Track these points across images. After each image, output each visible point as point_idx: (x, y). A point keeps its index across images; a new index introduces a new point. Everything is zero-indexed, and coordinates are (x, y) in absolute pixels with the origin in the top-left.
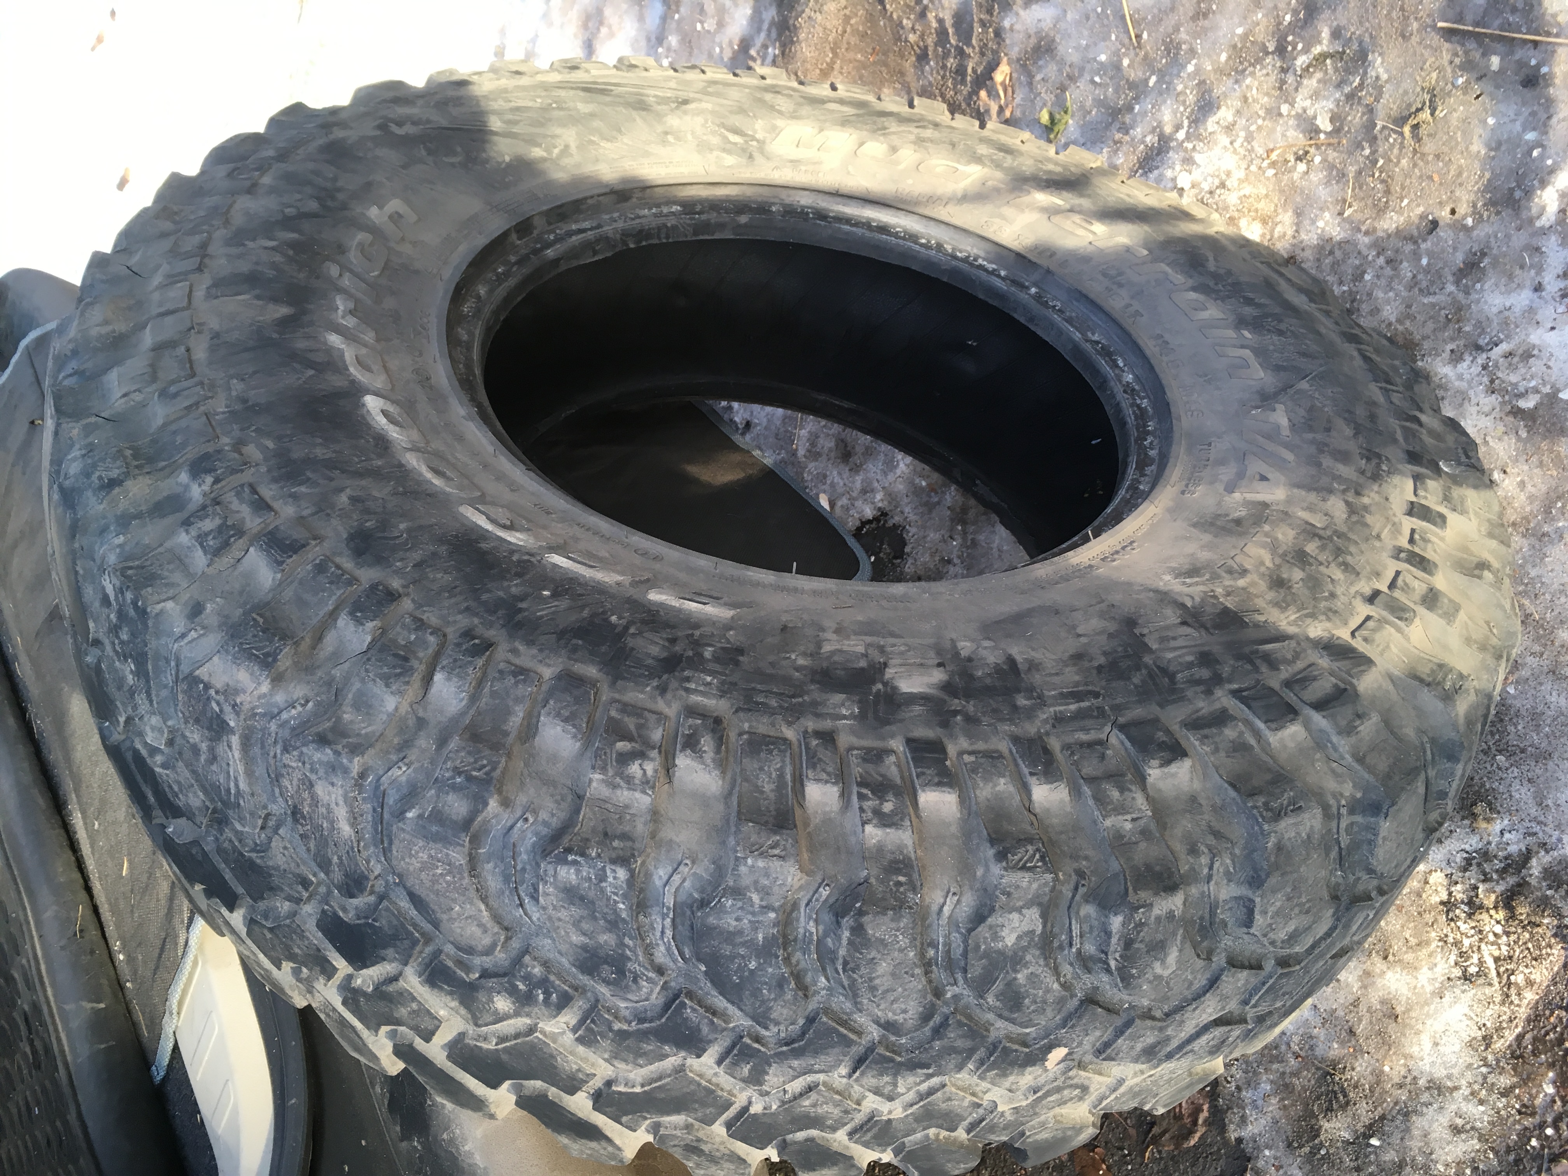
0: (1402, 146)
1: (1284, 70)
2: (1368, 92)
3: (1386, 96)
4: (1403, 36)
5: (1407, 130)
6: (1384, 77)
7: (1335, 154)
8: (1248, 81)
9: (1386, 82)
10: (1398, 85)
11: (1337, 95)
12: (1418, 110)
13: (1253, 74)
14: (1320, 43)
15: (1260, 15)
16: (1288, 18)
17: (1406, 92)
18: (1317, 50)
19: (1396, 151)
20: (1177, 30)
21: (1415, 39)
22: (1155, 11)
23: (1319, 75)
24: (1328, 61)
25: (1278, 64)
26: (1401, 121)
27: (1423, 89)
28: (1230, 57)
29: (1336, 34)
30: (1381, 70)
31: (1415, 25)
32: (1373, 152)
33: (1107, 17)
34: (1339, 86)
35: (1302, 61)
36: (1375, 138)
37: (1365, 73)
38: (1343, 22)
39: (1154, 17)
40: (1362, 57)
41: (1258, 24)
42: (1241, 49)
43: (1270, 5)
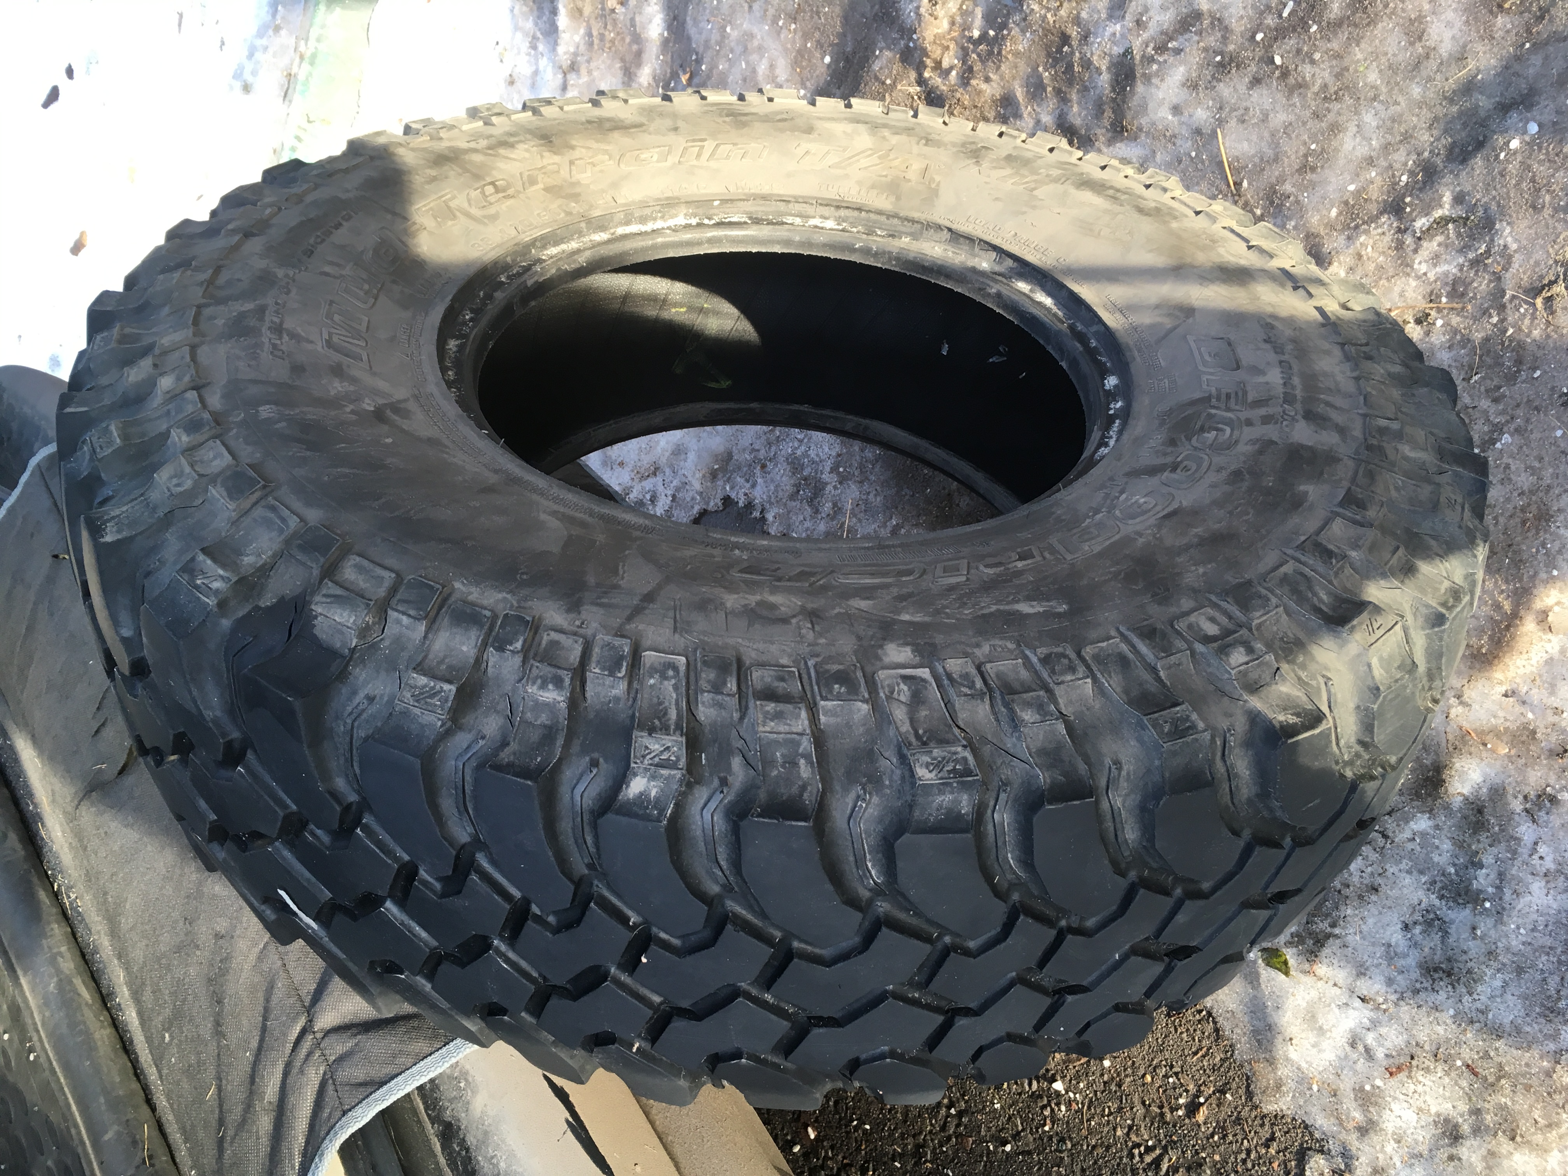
0: (1534, 317)
1: (1399, 230)
2: (1495, 260)
3: (1516, 265)
4: (1534, 207)
5: (1539, 302)
6: (1514, 246)
7: (1458, 319)
8: (1362, 238)
9: (1515, 251)
10: (1529, 255)
11: (1461, 260)
12: (1552, 283)
13: (1367, 232)
14: (1441, 206)
15: (1373, 174)
16: (1404, 178)
17: (1537, 263)
18: (1438, 213)
19: (1527, 321)
20: (1281, 180)
21: (1547, 212)
22: (1257, 160)
23: (1440, 238)
24: (1450, 226)
25: (1395, 225)
26: (1535, 291)
27: (1556, 262)
28: (1340, 214)
29: (1459, 199)
30: (1509, 239)
31: (1548, 198)
32: (1502, 321)
33: (1203, 162)
34: (1461, 251)
35: (1421, 223)
36: (1503, 307)
37: (1492, 240)
38: (1468, 188)
39: (1255, 165)
40: (1488, 225)
41: (1372, 183)
42: (1353, 206)
43: (1385, 164)
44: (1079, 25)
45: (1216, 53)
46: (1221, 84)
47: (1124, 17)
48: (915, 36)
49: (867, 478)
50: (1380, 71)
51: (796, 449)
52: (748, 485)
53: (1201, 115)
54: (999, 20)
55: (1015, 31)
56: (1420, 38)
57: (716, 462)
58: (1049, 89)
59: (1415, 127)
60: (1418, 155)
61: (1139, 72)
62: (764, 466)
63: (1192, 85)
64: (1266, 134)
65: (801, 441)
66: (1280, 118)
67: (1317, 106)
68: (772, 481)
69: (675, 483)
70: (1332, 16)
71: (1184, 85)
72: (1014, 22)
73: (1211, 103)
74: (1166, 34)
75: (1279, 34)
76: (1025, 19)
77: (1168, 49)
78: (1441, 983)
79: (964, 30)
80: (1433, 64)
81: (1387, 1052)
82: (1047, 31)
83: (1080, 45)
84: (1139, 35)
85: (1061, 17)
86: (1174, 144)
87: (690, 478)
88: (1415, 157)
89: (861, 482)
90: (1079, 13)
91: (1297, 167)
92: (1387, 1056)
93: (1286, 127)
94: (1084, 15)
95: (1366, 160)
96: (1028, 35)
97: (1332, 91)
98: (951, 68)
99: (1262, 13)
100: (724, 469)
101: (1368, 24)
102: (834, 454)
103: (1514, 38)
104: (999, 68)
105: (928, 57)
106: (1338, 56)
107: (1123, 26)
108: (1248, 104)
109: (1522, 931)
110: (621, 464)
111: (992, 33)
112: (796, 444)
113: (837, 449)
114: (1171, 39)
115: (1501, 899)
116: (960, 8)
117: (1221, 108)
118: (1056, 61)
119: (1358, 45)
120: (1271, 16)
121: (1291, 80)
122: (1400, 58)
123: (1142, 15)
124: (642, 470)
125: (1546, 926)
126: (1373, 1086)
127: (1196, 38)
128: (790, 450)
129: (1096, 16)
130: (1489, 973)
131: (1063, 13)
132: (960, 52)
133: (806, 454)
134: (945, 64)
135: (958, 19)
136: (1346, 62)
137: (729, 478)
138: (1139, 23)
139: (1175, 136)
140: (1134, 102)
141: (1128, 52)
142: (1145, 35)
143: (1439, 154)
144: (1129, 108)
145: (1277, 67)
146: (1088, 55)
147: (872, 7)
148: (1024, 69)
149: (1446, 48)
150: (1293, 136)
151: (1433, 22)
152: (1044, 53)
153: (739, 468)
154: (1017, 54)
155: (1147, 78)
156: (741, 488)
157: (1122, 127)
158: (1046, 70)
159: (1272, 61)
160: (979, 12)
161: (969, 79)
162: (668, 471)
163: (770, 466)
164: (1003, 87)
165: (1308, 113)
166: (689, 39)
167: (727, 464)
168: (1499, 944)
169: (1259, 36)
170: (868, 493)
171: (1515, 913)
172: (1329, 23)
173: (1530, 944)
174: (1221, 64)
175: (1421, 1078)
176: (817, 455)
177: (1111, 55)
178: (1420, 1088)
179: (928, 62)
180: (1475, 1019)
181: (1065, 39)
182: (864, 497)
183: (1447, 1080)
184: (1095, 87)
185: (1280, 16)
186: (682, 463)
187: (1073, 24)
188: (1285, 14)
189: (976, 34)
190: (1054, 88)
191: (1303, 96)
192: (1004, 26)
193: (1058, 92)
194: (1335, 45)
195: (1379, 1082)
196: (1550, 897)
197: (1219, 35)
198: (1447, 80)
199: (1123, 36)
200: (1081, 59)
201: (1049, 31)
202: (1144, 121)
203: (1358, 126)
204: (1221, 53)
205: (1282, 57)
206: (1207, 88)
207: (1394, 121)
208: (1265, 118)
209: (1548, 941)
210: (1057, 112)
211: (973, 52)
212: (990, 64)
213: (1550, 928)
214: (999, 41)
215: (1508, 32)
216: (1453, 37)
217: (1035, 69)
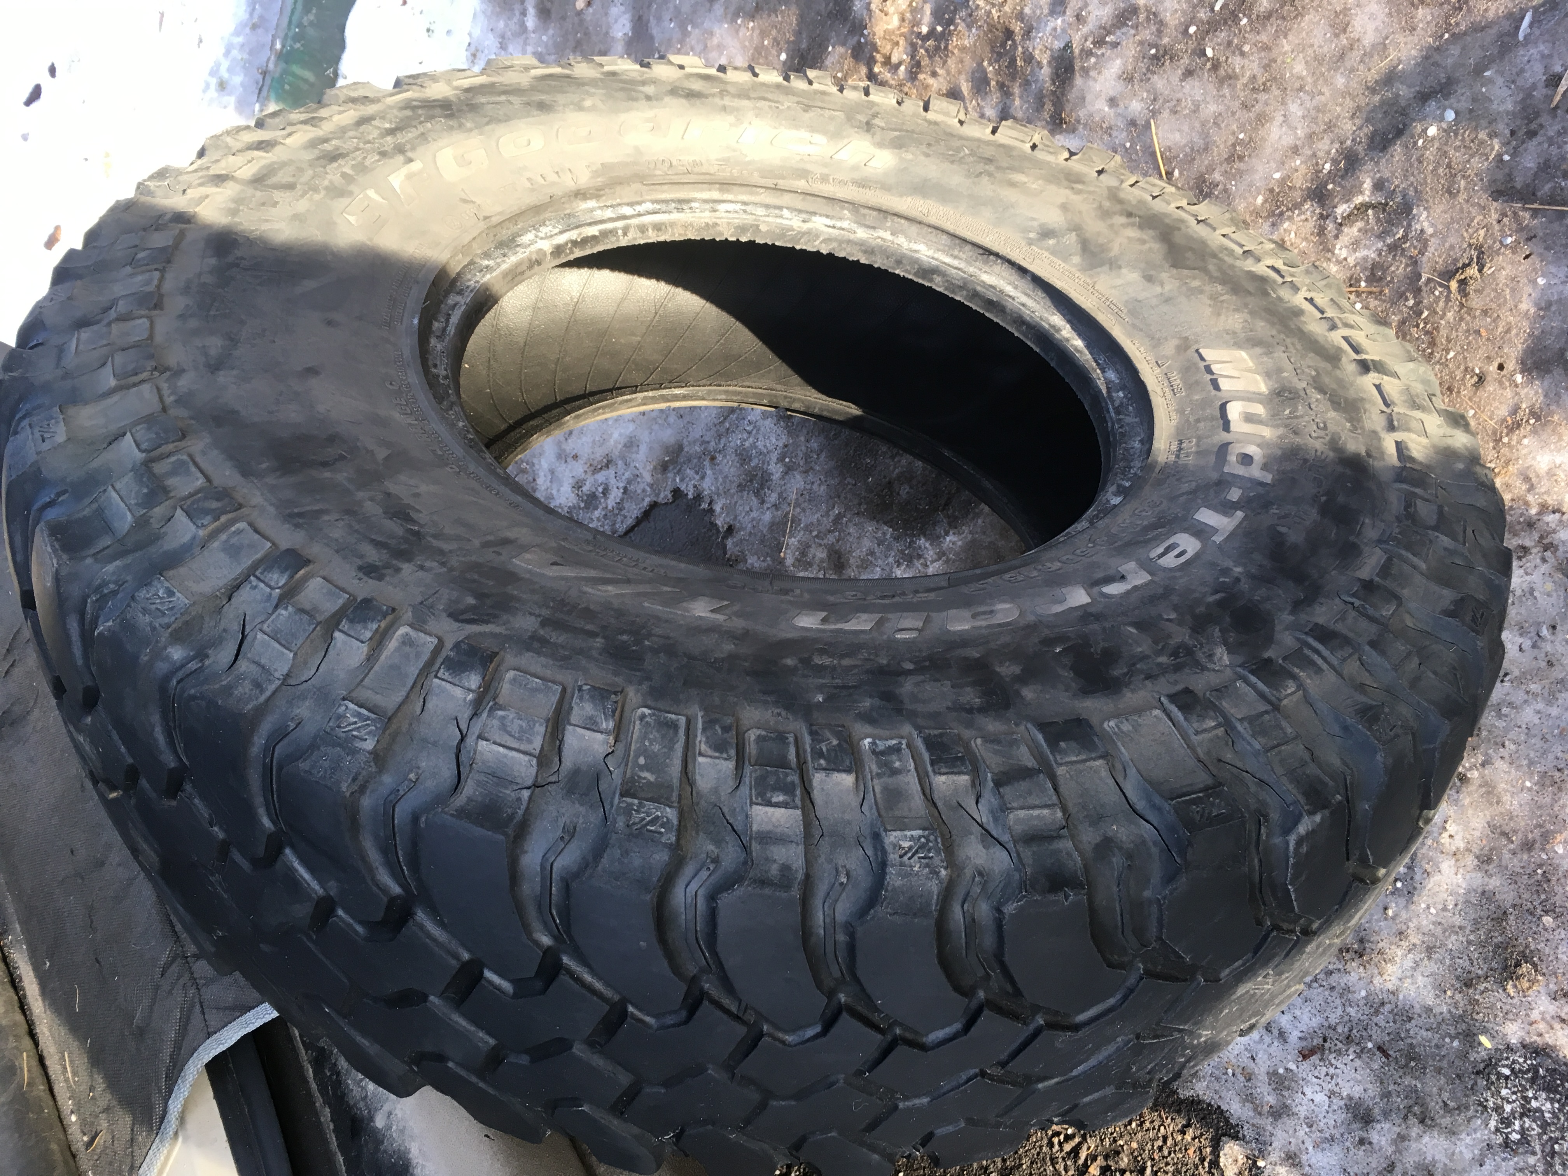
0: (1448, 299)
1: (1322, 217)
2: (1412, 244)
3: (1431, 249)
4: (1450, 192)
5: (1454, 285)
6: (1430, 231)
7: (1377, 302)
8: (1286, 225)
9: (1431, 236)
10: (1444, 239)
11: (1380, 245)
12: (1466, 266)
13: (1290, 218)
14: (1362, 193)
15: (1298, 162)
16: (1327, 166)
17: (1452, 247)
18: (1359, 200)
19: (1441, 304)
20: (1211, 169)
21: (1462, 197)
22: (1188, 150)
23: (1360, 224)
24: (1370, 212)
25: (1317, 211)
26: (1448, 275)
27: (1470, 245)
28: (1266, 201)
29: (1379, 186)
30: (1426, 224)
31: (1463, 183)
32: (1418, 304)
33: (1137, 152)
34: (1380, 237)
35: (1342, 209)
36: (1419, 290)
37: (1409, 225)
38: (1387, 174)
39: (1186, 155)
40: (1406, 210)
41: (1297, 170)
42: (1278, 194)
43: (1310, 153)
44: (1022, 21)
45: (1151, 46)
46: (1156, 76)
47: (1064, 12)
48: (865, 32)
49: (811, 468)
50: (1306, 62)
51: (745, 440)
52: (697, 477)
53: (1136, 107)
54: (947, 16)
55: (962, 27)
56: (1344, 31)
57: (667, 453)
58: (993, 83)
59: (1339, 116)
60: (1341, 143)
61: (1077, 66)
62: (713, 458)
63: (1128, 78)
64: (1197, 125)
65: (749, 433)
66: (1211, 109)
67: (1246, 97)
68: (721, 472)
69: (627, 475)
70: (1262, 9)
71: (1120, 77)
72: (960, 18)
73: (1145, 95)
74: (1104, 28)
75: (1211, 27)
76: (971, 15)
77: (1106, 43)
78: (1354, 964)
79: (913, 27)
80: (1354, 57)
81: (1300, 1035)
82: (992, 27)
83: (1023, 39)
84: (1078, 30)
85: (1006, 13)
86: (1110, 135)
87: (641, 471)
88: (1337, 146)
89: (806, 472)
90: (1022, 9)
91: (1226, 156)
92: (1300, 1038)
93: (1216, 117)
94: (1027, 10)
95: (1291, 148)
96: (974, 30)
97: (1260, 82)
98: (900, 64)
99: (1195, 7)
100: (674, 461)
101: (1296, 17)
102: (781, 445)
103: (1434, 29)
104: (945, 62)
105: (878, 52)
106: (1266, 48)
107: (1063, 21)
108: (1180, 95)
109: (1433, 911)
110: (575, 457)
111: (939, 29)
112: (745, 436)
113: (784, 439)
114: (1109, 33)
115: (1412, 878)
116: (910, 5)
117: (1155, 100)
118: (1000, 55)
119: (1285, 37)
120: (1203, 10)
121: (1222, 72)
122: (1326, 49)
123: (1081, 9)
124: (595, 463)
125: (1456, 905)
126: (1286, 1069)
127: (1133, 32)
128: (738, 442)
129: (1038, 12)
130: (1399, 953)
131: (1007, 8)
132: (909, 49)
133: (754, 446)
134: (895, 59)
135: (908, 15)
136: (1274, 53)
137: (680, 470)
138: (1078, 17)
139: (1110, 128)
140: (1072, 95)
141: (1068, 46)
142: (1085, 30)
143: (1360, 142)
144: (1068, 101)
145: (1208, 59)
146: (1031, 49)
147: (827, 5)
148: (969, 63)
149: (1369, 39)
150: (1223, 125)
151: (1356, 15)
152: (988, 49)
153: (689, 460)
154: (963, 49)
155: (1086, 71)
156: (690, 480)
157: (1061, 119)
158: (990, 64)
159: (1205, 55)
160: (928, 9)
161: (916, 73)
162: (620, 463)
163: (719, 457)
164: (949, 82)
165: (1237, 103)
166: (652, 38)
167: (678, 456)
168: (1410, 924)
169: (1192, 30)
170: (813, 483)
171: (1426, 892)
172: (1258, 16)
173: (1440, 923)
174: (1155, 57)
175: (1333, 1061)
176: (765, 446)
177: (1051, 50)
178: (1332, 1071)
179: (878, 57)
180: (1386, 1000)
181: (1009, 34)
182: (808, 487)
183: (1358, 1063)
184: (1036, 81)
185: (1212, 10)
186: (634, 456)
187: (1017, 19)
188: (1217, 8)
189: (925, 30)
190: (997, 82)
191: (1233, 87)
192: (951, 22)
193: (1001, 86)
194: (1264, 37)
195: (1292, 1066)
196: (1459, 876)
197: (1154, 28)
198: (1369, 70)
199: (1064, 30)
200: (1023, 53)
201: (993, 26)
202: (1082, 114)
203: (1285, 116)
204: (1156, 46)
205: (1213, 49)
206: (1142, 81)
207: (1318, 111)
208: (1196, 110)
209: (1458, 921)
210: (1000, 106)
211: (922, 47)
212: (937, 58)
213: (1459, 907)
214: (945, 37)
215: (1428, 23)
216: (1376, 29)
217: (980, 64)
